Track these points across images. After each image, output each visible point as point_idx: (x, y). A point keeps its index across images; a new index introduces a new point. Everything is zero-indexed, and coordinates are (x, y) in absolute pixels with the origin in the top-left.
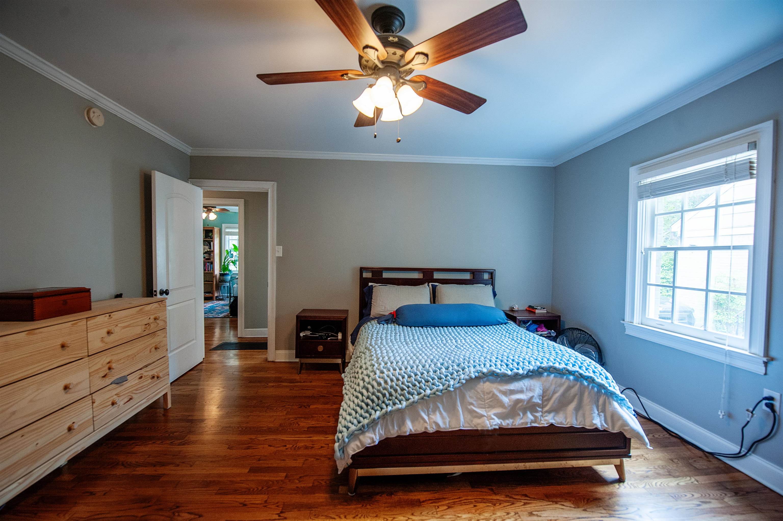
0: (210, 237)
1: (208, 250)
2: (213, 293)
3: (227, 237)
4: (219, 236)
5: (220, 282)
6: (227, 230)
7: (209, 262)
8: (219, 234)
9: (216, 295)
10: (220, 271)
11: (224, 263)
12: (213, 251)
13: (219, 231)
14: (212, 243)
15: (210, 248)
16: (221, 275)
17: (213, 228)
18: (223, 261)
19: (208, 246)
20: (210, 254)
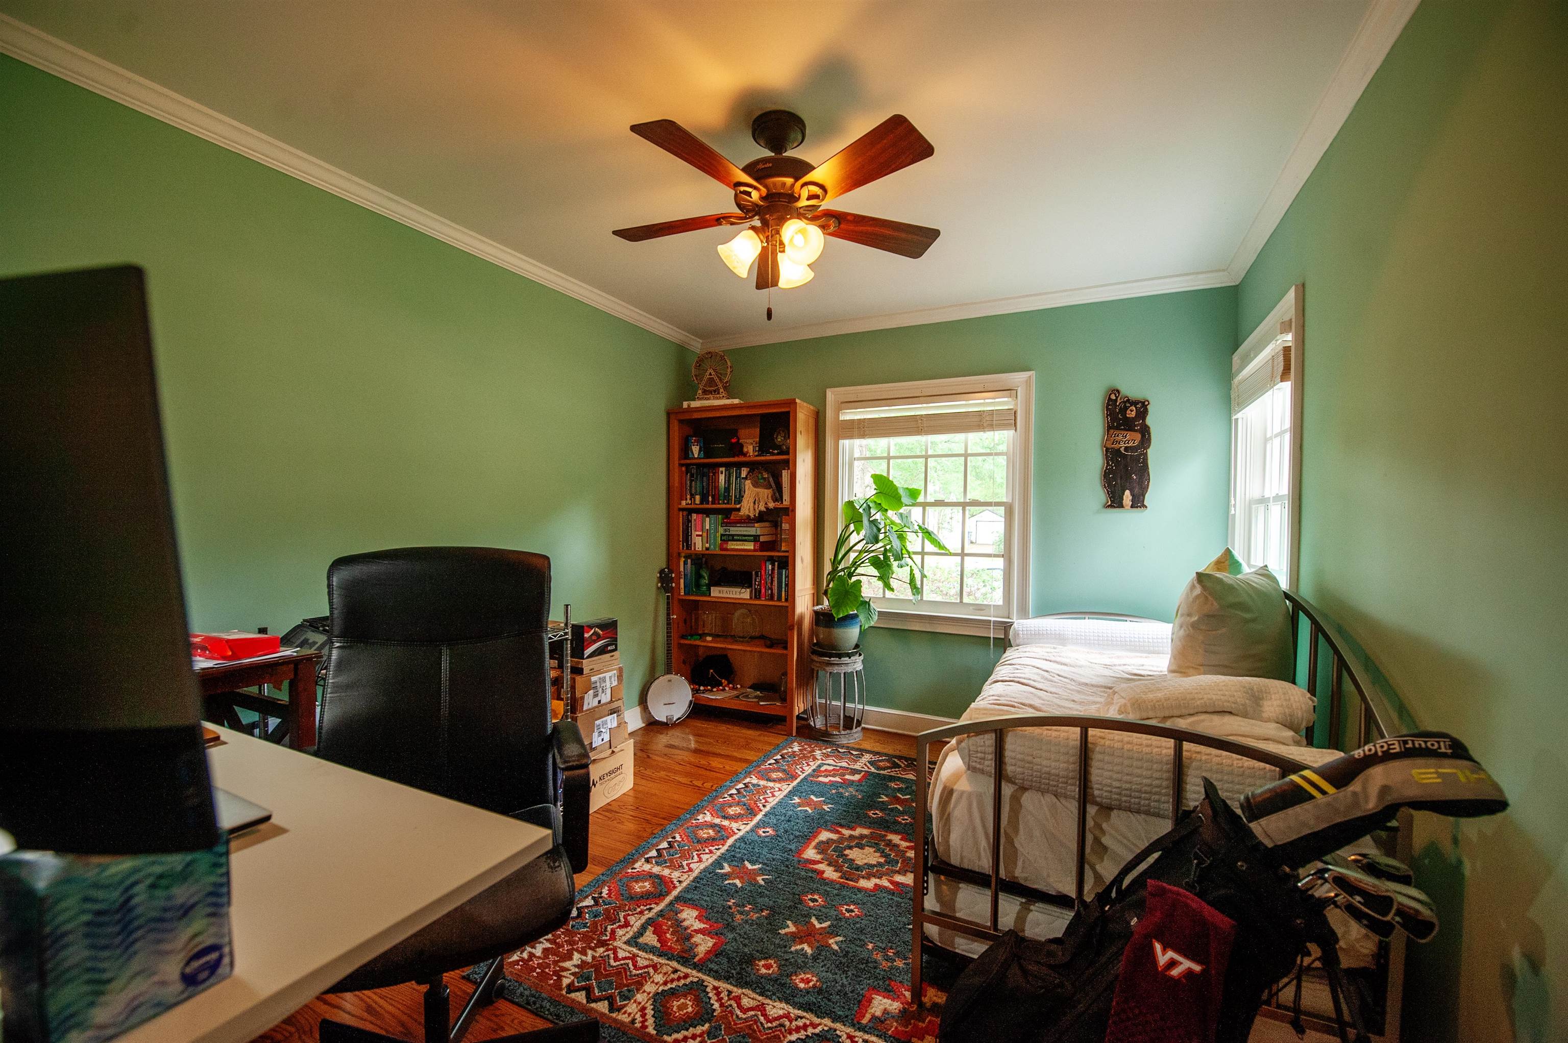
0: (779, 447)
1: (771, 505)
2: (785, 698)
3: (845, 443)
4: (811, 441)
5: (814, 652)
6: (849, 415)
7: (772, 560)
8: (812, 435)
9: (799, 707)
10: (817, 601)
11: (835, 562)
12: (790, 511)
13: (812, 422)
14: (785, 474)
15: (778, 495)
16: (823, 619)
17: (792, 403)
18: (828, 554)
19: (769, 487)
20: (776, 525)
